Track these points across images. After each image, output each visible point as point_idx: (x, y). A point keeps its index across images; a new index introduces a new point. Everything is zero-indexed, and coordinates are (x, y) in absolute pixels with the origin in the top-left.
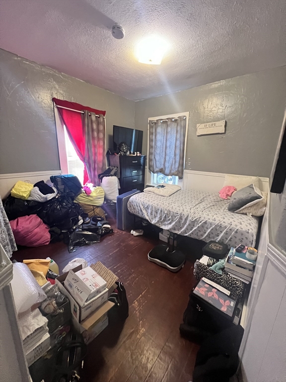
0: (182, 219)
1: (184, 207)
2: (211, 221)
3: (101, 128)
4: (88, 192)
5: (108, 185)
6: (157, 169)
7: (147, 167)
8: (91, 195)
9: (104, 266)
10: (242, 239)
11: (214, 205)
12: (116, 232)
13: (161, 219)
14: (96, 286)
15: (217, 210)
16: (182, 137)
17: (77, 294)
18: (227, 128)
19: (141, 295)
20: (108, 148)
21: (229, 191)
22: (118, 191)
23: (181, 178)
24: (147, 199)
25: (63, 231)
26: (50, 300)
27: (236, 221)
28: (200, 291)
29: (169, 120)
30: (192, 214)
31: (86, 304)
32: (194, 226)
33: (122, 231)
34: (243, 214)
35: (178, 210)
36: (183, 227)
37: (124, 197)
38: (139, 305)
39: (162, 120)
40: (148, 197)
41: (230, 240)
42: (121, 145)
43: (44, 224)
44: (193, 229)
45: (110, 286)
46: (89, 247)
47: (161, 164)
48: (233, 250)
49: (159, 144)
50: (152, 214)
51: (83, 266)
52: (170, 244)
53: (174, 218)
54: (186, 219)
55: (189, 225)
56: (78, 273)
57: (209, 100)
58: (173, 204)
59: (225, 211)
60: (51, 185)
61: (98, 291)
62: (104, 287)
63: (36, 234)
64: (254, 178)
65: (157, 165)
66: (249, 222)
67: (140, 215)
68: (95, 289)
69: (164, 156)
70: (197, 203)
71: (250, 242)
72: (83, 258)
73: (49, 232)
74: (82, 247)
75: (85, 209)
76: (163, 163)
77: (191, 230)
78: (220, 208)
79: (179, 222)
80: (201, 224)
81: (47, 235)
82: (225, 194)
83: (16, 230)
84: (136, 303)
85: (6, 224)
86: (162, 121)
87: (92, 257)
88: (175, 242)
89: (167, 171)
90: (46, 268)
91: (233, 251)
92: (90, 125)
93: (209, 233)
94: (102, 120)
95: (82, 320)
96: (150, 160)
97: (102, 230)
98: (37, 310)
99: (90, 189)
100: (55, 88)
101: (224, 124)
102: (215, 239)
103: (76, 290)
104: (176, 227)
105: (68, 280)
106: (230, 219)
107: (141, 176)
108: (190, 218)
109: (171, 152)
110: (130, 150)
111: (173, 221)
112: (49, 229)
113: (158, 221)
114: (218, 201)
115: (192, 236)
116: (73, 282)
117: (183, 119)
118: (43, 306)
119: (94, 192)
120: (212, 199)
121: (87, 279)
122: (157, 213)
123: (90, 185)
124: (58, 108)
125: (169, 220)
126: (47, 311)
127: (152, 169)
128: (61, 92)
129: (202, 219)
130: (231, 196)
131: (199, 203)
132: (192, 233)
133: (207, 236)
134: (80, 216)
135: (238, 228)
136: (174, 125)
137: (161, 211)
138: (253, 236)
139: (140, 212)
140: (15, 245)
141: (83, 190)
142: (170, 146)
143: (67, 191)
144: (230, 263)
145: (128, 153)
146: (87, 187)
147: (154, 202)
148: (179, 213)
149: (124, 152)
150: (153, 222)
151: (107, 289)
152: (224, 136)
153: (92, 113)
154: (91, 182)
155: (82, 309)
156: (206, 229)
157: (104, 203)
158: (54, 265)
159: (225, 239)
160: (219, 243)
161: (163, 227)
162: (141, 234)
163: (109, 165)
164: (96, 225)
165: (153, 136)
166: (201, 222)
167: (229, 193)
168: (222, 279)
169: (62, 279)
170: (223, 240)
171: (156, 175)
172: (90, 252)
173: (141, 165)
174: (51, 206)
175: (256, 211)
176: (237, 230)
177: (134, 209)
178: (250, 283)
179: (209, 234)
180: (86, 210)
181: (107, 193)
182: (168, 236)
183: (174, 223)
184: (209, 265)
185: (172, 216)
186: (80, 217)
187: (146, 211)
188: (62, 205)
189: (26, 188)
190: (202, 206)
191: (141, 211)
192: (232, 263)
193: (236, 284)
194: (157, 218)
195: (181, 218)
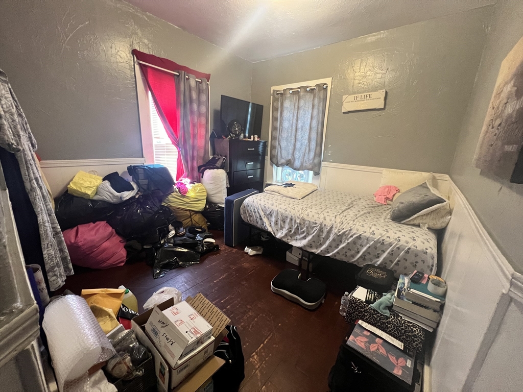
0: (322, 232)
1: (326, 214)
2: (367, 234)
3: (204, 98)
4: (183, 192)
5: (213, 182)
6: (283, 161)
7: (268, 158)
8: (187, 195)
9: (208, 301)
10: (417, 262)
11: (369, 213)
12: (222, 249)
13: (291, 231)
14: (196, 332)
15: (376, 220)
16: (321, 115)
17: (166, 346)
18: (387, 101)
19: (262, 345)
20: (212, 128)
21: (389, 192)
22: (225, 191)
23: (317, 174)
24: (270, 202)
25: (145, 247)
26: (121, 355)
27: (407, 236)
28: (356, 341)
29: (302, 90)
30: (339, 225)
31: (180, 362)
32: (341, 241)
33: (231, 249)
34: (414, 225)
35: (317, 219)
36: (324, 243)
37: (235, 198)
38: (260, 360)
39: (292, 89)
40: (270, 200)
41: (397, 264)
42: (231, 125)
43: (117, 236)
44: (340, 247)
45: (217, 333)
46: (183, 270)
47: (288, 154)
48: (404, 279)
49: (286, 124)
50: (277, 224)
51: (175, 300)
52: (302, 267)
53: (310, 229)
54: (329, 232)
55: (334, 240)
56: (167, 312)
57: (362, 61)
58: (309, 210)
59: (387, 220)
60: (129, 178)
61: (199, 342)
62: (207, 335)
63: (104, 250)
64: (426, 175)
65: (283, 155)
66: (425, 237)
67: (259, 225)
68: (194, 338)
69: (293, 141)
70: (344, 208)
71: (428, 267)
72: (175, 287)
73: (125, 247)
74: (174, 271)
75: (178, 215)
76: (291, 152)
77: (337, 247)
78: (378, 217)
79: (318, 236)
80: (352, 238)
81: (122, 252)
82: (384, 197)
83: (75, 243)
84: (255, 357)
85: (56, 234)
86: (291, 92)
87: (189, 285)
88: (311, 265)
89: (297, 164)
90: (117, 303)
91: (404, 281)
92: (187, 93)
93: (364, 252)
94: (205, 87)
95: (172, 388)
96: (273, 147)
97: (203, 246)
98: (100, 373)
99: (187, 186)
100: (136, 34)
101: (384, 95)
102: (373, 262)
103: (163, 339)
104: (313, 244)
105: (151, 323)
106: (398, 232)
107: (259, 171)
108: (335, 231)
109: (303, 137)
110: (244, 133)
111: (308, 234)
112: (124, 244)
113: (286, 235)
114: (374, 207)
115: (338, 257)
116: (159, 326)
117: (322, 88)
118: (110, 366)
119: (192, 191)
120: (364, 203)
121: (182, 322)
122: (284, 222)
123: (186, 181)
124: (140, 64)
125: (303, 232)
126: (116, 373)
127: (274, 160)
128: (146, 41)
129: (354, 231)
130: (392, 200)
131: (346, 209)
132: (338, 253)
133: (361, 257)
134: (170, 225)
135: (410, 245)
136: (309, 97)
137: (291, 220)
138: (433, 258)
139: (259, 220)
140: (71, 266)
141: (175, 187)
142: (302, 127)
143: (152, 189)
144: (403, 299)
145: (242, 136)
146: (182, 184)
147: (280, 206)
148: (318, 223)
149: (236, 135)
150: (279, 235)
151: (213, 338)
152: (382, 113)
153: (190, 75)
154: (188, 177)
155: (173, 371)
156: (359, 247)
157: (205, 207)
158: (130, 297)
159: (389, 263)
160: (379, 267)
161: (294, 243)
162: (260, 253)
163: (214, 153)
164: (194, 238)
165: (278, 113)
166: (352, 236)
167: (390, 196)
168: (389, 323)
169: (142, 320)
170: (386, 263)
171: (280, 169)
172: (185, 277)
173: (259, 155)
174: (127, 210)
175: (434, 222)
176: (409, 249)
177: (250, 216)
178: (435, 330)
179: (364, 255)
180: (180, 216)
181: (211, 193)
182: (300, 257)
183: (310, 238)
184: (368, 302)
185: (307, 228)
186: (171, 227)
187: (268, 219)
188: (144, 208)
189: (91, 182)
190: (351, 213)
191: (261, 219)
192: (405, 300)
193: (412, 331)
194: (284, 229)
195: (321, 230)
